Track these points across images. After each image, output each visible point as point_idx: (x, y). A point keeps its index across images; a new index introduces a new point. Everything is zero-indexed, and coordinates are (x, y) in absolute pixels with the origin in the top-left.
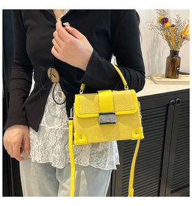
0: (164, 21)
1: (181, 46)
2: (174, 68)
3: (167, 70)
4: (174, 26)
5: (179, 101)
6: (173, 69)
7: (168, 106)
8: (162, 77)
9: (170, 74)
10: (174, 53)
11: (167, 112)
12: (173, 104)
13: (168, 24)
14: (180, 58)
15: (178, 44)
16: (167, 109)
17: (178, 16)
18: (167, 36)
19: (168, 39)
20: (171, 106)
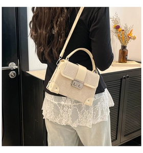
0: (118, 27)
1: (128, 43)
2: (124, 57)
3: (120, 58)
4: (123, 30)
5: (128, 77)
7: (121, 79)
8: (117, 62)
9: (122, 60)
10: (124, 47)
11: (121, 83)
12: (125, 78)
13: (120, 29)
14: (127, 50)
15: (126, 42)
16: (121, 82)
17: (126, 24)
18: (119, 37)
20: (124, 80)
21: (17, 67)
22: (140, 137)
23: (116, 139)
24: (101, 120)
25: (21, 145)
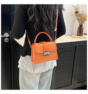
0: (77, 12)
1: (84, 23)
5: (81, 45)
7: (76, 47)
9: (79, 34)
13: (78, 14)
14: (83, 28)
17: (82, 11)
18: (78, 19)
21: (9, 36)
22: (86, 85)
23: (71, 84)
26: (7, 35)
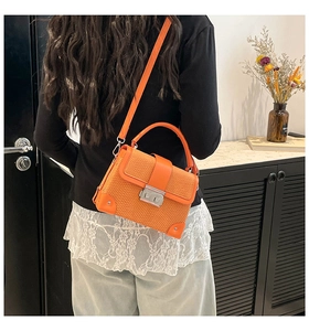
0: (265, 61)
1: (289, 96)
2: (279, 127)
3: (270, 130)
4: (278, 69)
5: (282, 175)
6: (278, 129)
7: (266, 180)
8: (262, 140)
9: (274, 136)
10: (280, 107)
11: (265, 189)
12: (274, 178)
13: (269, 66)
14: (287, 114)
15: (286, 94)
16: (265, 186)
17: (284, 55)
18: (269, 83)
19: (271, 86)
20: (271, 182)
21: (31, 148)
24: (197, 259)
25: (42, 314)
26: (24, 145)
